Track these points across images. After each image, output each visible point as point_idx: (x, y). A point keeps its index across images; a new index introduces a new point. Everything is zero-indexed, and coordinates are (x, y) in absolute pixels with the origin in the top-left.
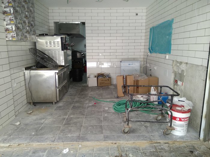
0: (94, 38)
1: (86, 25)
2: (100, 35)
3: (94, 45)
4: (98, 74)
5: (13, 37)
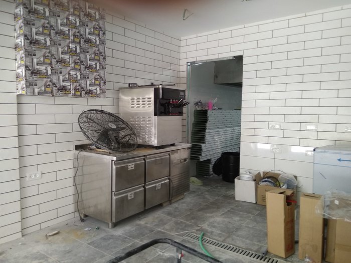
0: (260, 89)
1: (245, 61)
2: (274, 80)
3: (259, 103)
4: (265, 173)
5: (47, 86)
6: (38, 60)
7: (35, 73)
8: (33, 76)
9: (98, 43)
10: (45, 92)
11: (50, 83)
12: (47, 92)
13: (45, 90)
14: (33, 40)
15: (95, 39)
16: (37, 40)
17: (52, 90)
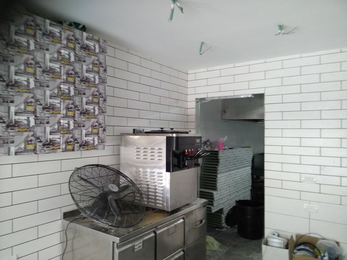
1: (267, 100)
5: (28, 142)
6: (17, 108)
7: (12, 126)
8: (9, 130)
9: (97, 82)
10: (26, 151)
11: (33, 138)
12: (28, 150)
13: (25, 148)
14: (11, 82)
15: (94, 78)
16: (16, 82)
17: (35, 147)
